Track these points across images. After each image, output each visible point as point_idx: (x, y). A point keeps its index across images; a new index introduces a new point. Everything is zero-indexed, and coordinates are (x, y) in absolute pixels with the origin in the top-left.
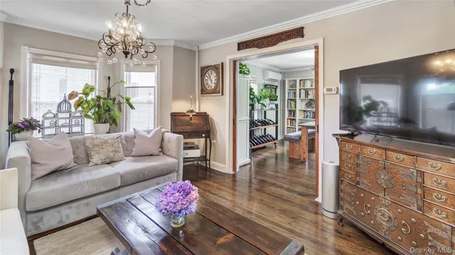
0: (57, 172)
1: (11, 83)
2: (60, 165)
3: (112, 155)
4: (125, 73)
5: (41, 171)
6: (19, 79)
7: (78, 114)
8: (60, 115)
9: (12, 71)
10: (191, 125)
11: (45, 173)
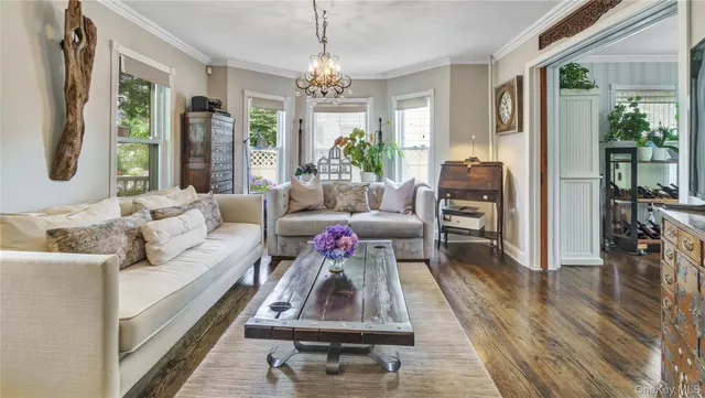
0: (306, 210)
1: (300, 131)
2: (312, 204)
3: (353, 204)
4: (397, 112)
5: (295, 207)
6: (307, 126)
7: (347, 161)
8: (332, 161)
9: (301, 121)
10: (468, 179)
11: (297, 208)
